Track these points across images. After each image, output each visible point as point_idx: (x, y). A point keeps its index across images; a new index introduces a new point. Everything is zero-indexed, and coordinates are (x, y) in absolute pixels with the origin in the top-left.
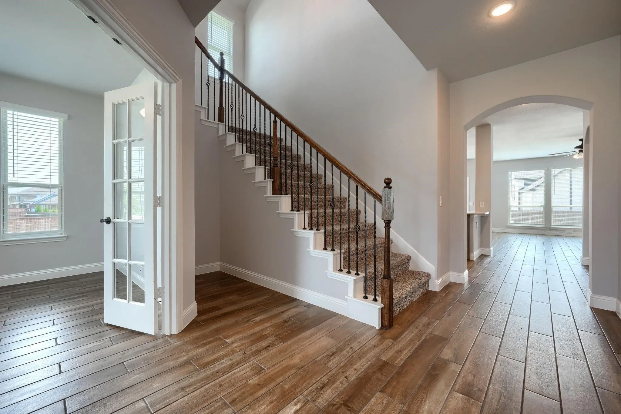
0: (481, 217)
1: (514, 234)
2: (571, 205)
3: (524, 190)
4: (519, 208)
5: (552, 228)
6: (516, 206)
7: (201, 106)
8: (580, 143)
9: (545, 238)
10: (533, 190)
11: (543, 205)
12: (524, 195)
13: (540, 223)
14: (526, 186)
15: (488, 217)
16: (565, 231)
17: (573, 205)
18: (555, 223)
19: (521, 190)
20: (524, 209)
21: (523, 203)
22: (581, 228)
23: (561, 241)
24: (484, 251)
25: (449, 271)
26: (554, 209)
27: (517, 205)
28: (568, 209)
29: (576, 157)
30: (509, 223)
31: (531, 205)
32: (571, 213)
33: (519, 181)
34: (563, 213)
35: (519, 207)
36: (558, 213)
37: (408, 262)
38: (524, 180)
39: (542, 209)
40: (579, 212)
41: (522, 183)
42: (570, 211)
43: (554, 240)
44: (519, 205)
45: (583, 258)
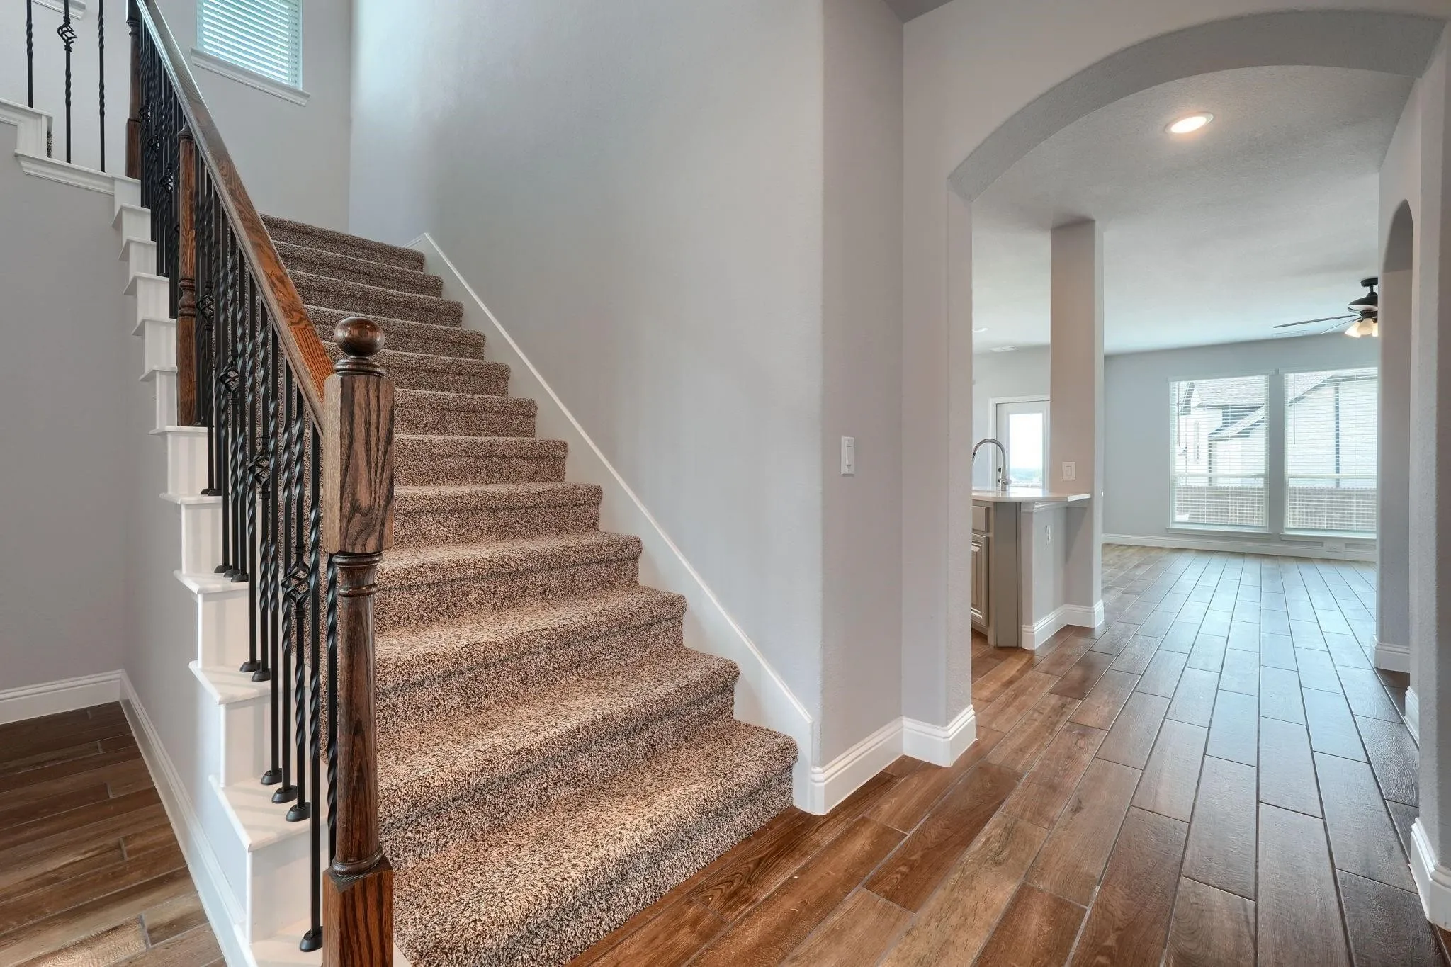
0: (1067, 507)
1: (1185, 554)
2: (1338, 472)
3: (1223, 433)
4: (1210, 481)
5: (1285, 535)
6: (1202, 476)
7: (26, 107)
8: (1366, 291)
9: (1268, 564)
10: (1244, 434)
11: (1263, 472)
12: (1221, 447)
13: (1255, 524)
14: (1226, 424)
15: (1085, 508)
16: (1322, 544)
17: (1343, 472)
18: (1293, 523)
19: (1215, 433)
20: (1222, 483)
21: (1221, 469)
22: (1373, 536)
23: (1310, 573)
24: (1075, 616)
25: (897, 714)
26: (1292, 483)
27: (1205, 471)
28: (1331, 484)
29: (1354, 331)
30: (1173, 522)
31: (1238, 472)
32: (1340, 496)
33: (1211, 411)
34: (1318, 492)
35: (1210, 478)
36: (1303, 492)
37: (727, 689)
38: (1221, 411)
39: (1260, 483)
40: (1362, 493)
41: (1217, 418)
42: (1334, 487)
43: (1294, 572)
44: (1210, 471)
45: (1380, 647)
